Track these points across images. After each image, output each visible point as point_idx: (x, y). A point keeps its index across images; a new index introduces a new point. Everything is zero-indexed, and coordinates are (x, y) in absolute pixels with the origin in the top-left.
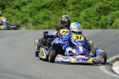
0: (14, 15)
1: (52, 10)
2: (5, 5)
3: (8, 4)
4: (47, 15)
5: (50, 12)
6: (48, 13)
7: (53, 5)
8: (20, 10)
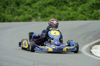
0: (26, 10)
1: (55, 6)
2: (19, 3)
3: (22, 2)
4: (52, 10)
5: (55, 8)
6: (53, 9)
7: (56, 2)
8: (31, 7)
